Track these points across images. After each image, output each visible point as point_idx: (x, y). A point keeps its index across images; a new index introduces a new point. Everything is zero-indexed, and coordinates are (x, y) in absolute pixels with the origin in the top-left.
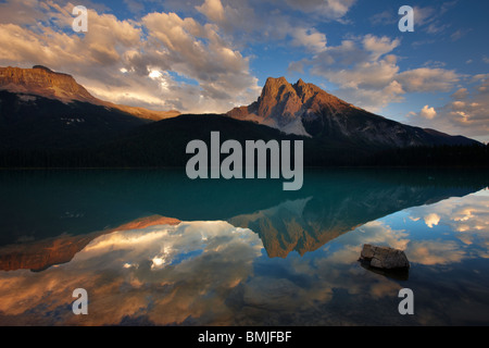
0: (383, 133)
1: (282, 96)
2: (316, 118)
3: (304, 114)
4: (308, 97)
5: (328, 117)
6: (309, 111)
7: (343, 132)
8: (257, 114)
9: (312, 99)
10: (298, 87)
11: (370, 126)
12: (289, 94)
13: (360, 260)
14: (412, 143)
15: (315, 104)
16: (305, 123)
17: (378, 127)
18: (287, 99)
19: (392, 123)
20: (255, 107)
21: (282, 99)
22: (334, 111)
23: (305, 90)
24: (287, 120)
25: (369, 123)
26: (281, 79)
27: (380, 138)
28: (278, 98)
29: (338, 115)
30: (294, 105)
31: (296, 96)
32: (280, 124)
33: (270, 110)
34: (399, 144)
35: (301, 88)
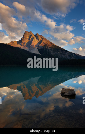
0: (64, 54)
1: (30, 39)
2: (42, 48)
3: (38, 46)
4: (40, 40)
5: (47, 48)
6: (40, 45)
7: (52, 53)
8: (21, 45)
9: (41, 41)
10: (36, 36)
11: (60, 52)
12: (33, 38)
13: (61, 94)
14: (72, 58)
15: (42, 43)
16: (39, 49)
17: (62, 52)
18: (32, 40)
19: (66, 51)
20: (20, 42)
21: (30, 40)
22: (49, 46)
23: (39, 37)
24: (32, 48)
25: (60, 51)
26: (31, 32)
27: (63, 56)
28: (29, 39)
29: (50, 47)
30: (35, 42)
31: (36, 39)
32: (30, 49)
33: (26, 44)
34: (69, 58)
35: (38, 36)
